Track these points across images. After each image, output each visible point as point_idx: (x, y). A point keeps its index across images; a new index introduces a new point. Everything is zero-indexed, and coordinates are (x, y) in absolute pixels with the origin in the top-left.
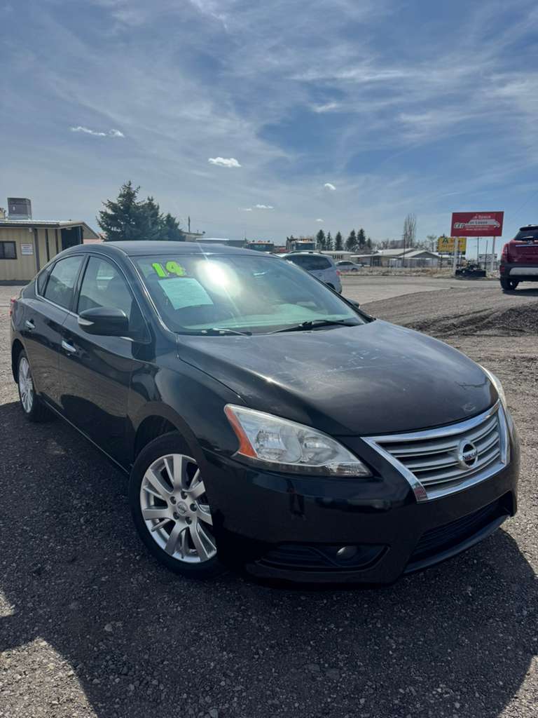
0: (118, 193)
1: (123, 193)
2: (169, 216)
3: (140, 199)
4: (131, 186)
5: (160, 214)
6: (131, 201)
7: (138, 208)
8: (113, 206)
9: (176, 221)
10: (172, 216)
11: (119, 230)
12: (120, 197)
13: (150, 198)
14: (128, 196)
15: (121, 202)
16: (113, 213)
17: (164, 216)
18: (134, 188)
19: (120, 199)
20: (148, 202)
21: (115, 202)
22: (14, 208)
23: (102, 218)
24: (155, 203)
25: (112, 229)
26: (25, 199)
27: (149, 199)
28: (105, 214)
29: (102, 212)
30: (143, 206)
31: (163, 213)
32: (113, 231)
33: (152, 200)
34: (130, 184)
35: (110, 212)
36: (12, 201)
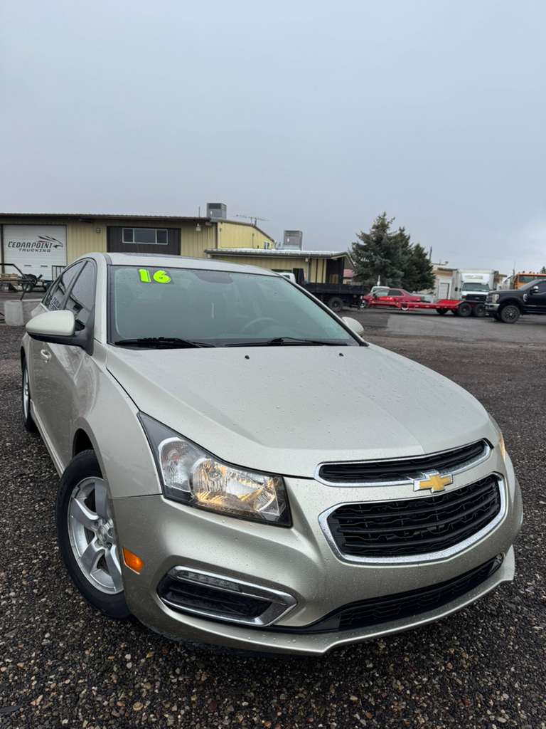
0: (372, 224)
1: (376, 224)
2: (418, 247)
3: (393, 230)
4: (386, 217)
5: (410, 244)
6: (384, 231)
7: (390, 239)
8: (365, 237)
9: (425, 251)
10: (421, 246)
11: (368, 261)
12: (373, 228)
13: (402, 228)
14: (382, 226)
15: (374, 233)
16: (365, 244)
17: (413, 246)
18: (388, 219)
19: (374, 230)
20: (398, 232)
21: (368, 233)
22: (288, 240)
23: (353, 249)
24: (406, 233)
25: (362, 260)
26: (298, 231)
27: (400, 229)
28: (358, 245)
29: (354, 244)
30: (395, 237)
31: (413, 243)
32: (362, 262)
33: (403, 230)
34: (385, 215)
35: (362, 243)
36: (289, 233)
